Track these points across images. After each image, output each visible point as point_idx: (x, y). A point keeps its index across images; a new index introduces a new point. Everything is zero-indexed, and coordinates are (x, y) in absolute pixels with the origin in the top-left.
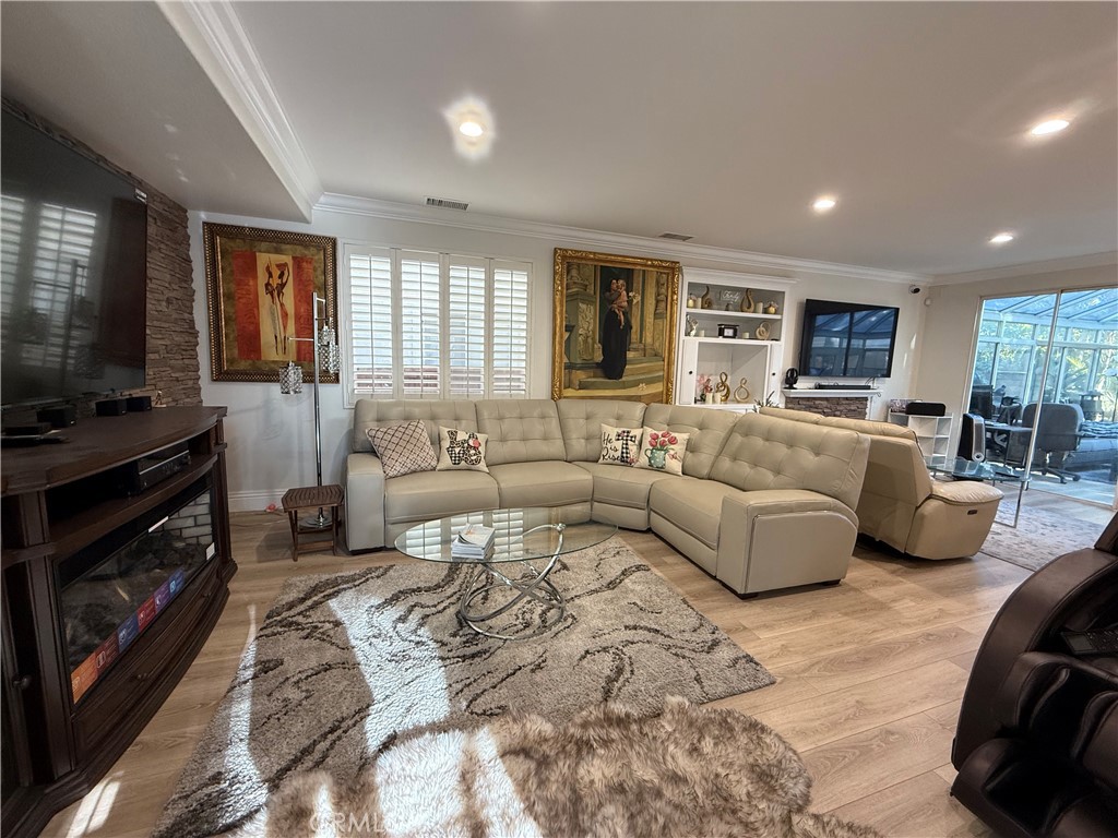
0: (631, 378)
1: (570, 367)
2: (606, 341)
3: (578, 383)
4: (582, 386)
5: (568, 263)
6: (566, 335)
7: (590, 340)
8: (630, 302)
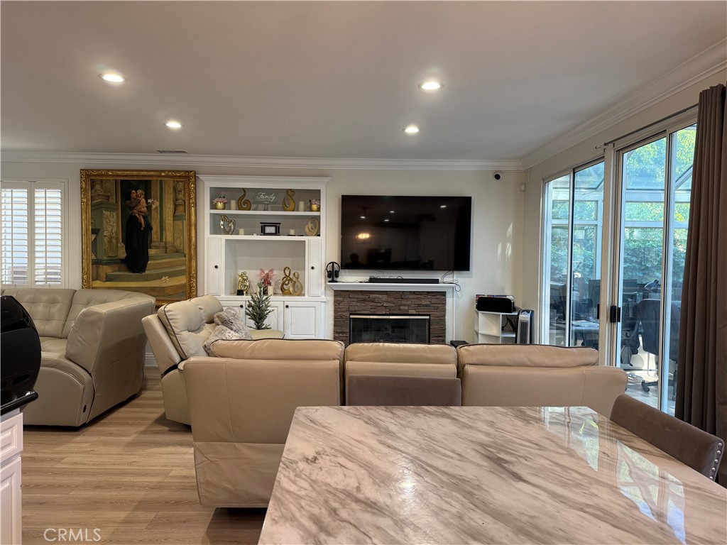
0: (153, 272)
1: (97, 263)
2: (128, 241)
3: (105, 276)
4: (109, 279)
5: (91, 179)
6: (94, 236)
7: (114, 240)
8: (149, 207)
